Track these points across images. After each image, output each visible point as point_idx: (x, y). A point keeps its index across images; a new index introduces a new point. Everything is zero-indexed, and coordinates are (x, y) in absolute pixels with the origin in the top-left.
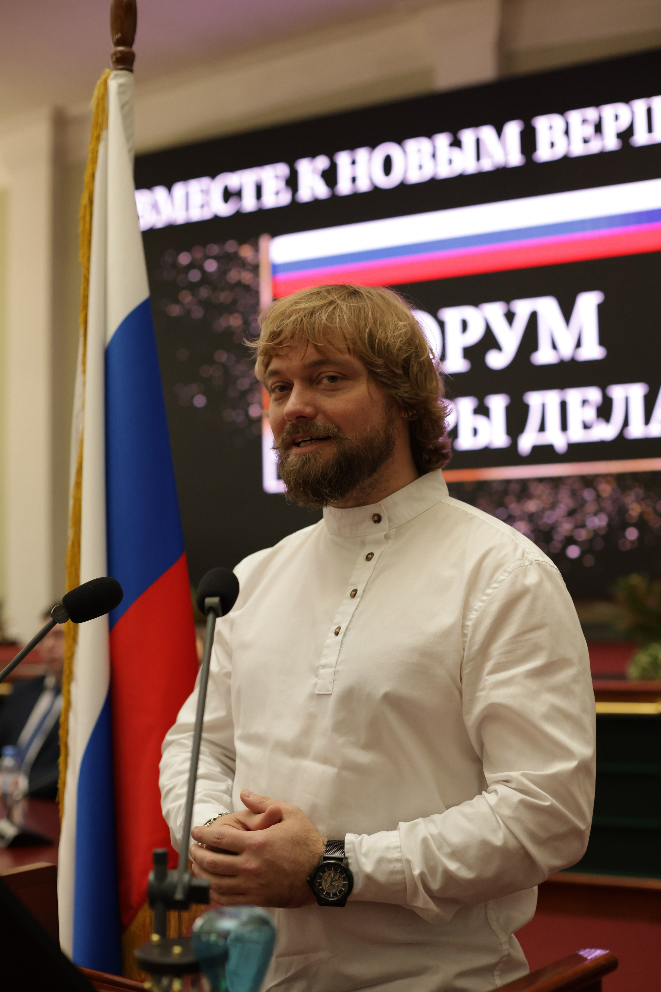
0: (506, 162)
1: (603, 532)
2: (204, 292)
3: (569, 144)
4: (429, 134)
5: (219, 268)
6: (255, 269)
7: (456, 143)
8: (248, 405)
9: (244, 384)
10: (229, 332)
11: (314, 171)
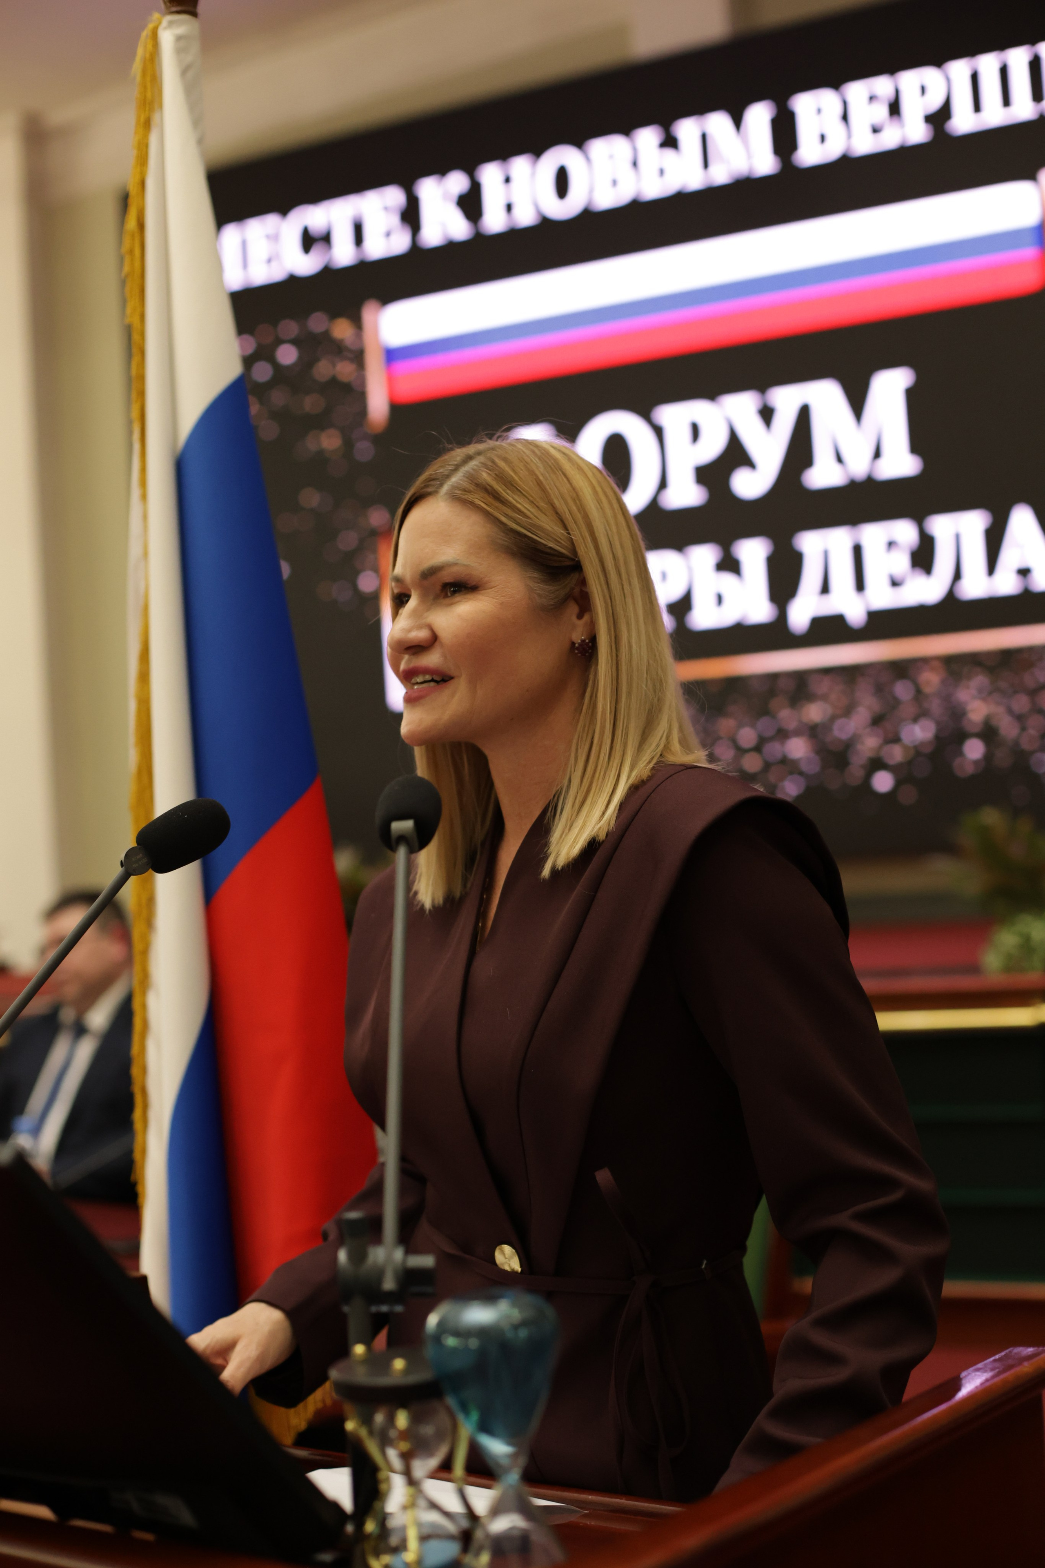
0: (751, 170)
1: (928, 750)
2: (279, 398)
3: (849, 136)
4: (626, 129)
5: (300, 358)
6: (358, 357)
7: (670, 142)
8: (356, 573)
9: (348, 540)
10: (321, 459)
11: (446, 196)
